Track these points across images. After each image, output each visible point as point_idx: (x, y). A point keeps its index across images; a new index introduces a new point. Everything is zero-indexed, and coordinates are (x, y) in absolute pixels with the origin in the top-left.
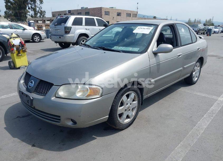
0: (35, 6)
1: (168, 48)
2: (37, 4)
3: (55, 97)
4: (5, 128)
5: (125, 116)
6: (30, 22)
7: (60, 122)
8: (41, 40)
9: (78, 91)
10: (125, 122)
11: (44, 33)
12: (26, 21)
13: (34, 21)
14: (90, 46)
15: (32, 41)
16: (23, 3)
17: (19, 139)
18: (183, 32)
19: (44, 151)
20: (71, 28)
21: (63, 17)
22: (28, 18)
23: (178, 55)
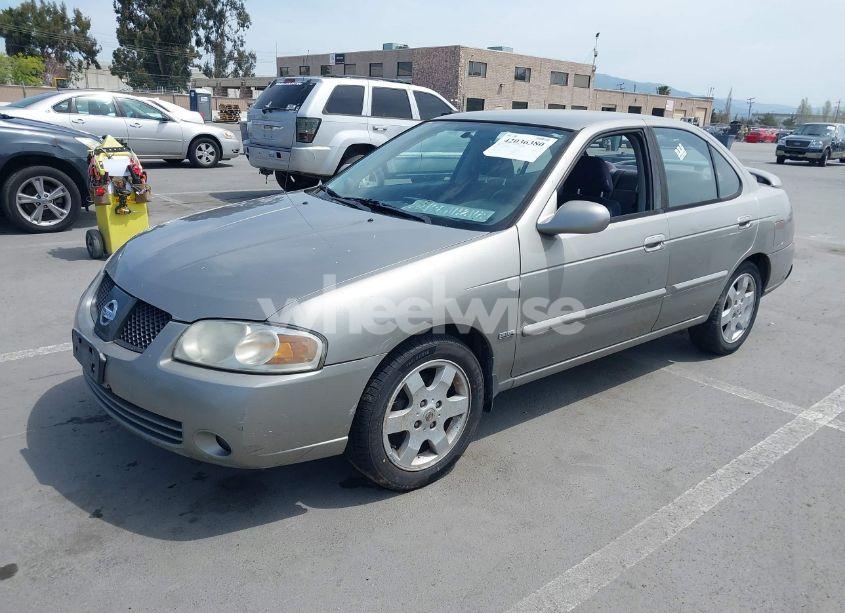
0: (222, 35)
1: (593, 216)
2: (227, 29)
3: (170, 360)
4: (23, 452)
5: (414, 444)
6: (196, 94)
7: (181, 442)
8: (221, 159)
9: (245, 342)
10: (413, 464)
11: (232, 134)
12: (185, 88)
13: (214, 88)
14: (337, 196)
15: (187, 160)
16: (180, 23)
17: (57, 488)
18: (678, 158)
19: (127, 534)
20: (320, 123)
21: (294, 80)
22: (192, 78)
23: (648, 240)
